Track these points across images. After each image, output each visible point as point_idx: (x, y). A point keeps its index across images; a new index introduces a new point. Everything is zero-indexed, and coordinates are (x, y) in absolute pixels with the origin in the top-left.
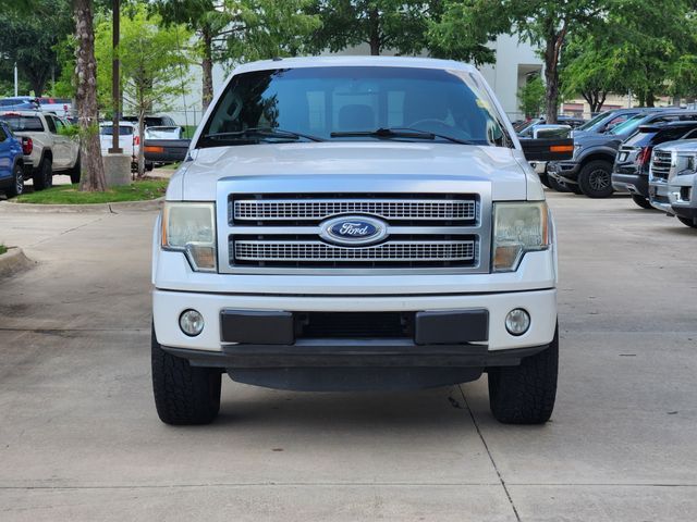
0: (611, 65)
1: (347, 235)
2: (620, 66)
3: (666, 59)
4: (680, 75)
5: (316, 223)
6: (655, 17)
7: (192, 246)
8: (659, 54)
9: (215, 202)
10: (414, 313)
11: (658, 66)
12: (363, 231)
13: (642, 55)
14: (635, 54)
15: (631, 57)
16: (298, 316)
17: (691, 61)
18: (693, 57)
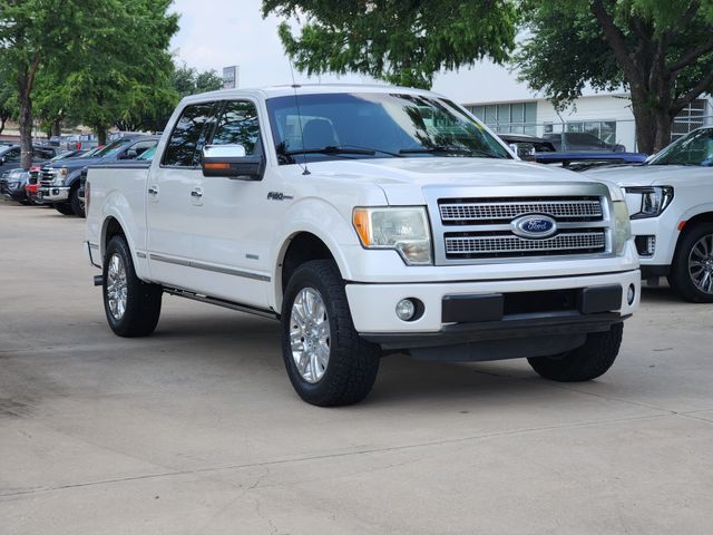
0: (66, 93)
1: (533, 230)
2: (75, 95)
3: (118, 87)
4: (134, 104)
5: (508, 221)
6: (131, 47)
7: (404, 244)
8: (112, 83)
9: (426, 206)
10: (582, 289)
11: (111, 95)
12: (544, 226)
13: (95, 83)
14: (88, 83)
15: (86, 86)
16: (508, 296)
17: (142, 90)
18: (144, 87)
